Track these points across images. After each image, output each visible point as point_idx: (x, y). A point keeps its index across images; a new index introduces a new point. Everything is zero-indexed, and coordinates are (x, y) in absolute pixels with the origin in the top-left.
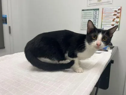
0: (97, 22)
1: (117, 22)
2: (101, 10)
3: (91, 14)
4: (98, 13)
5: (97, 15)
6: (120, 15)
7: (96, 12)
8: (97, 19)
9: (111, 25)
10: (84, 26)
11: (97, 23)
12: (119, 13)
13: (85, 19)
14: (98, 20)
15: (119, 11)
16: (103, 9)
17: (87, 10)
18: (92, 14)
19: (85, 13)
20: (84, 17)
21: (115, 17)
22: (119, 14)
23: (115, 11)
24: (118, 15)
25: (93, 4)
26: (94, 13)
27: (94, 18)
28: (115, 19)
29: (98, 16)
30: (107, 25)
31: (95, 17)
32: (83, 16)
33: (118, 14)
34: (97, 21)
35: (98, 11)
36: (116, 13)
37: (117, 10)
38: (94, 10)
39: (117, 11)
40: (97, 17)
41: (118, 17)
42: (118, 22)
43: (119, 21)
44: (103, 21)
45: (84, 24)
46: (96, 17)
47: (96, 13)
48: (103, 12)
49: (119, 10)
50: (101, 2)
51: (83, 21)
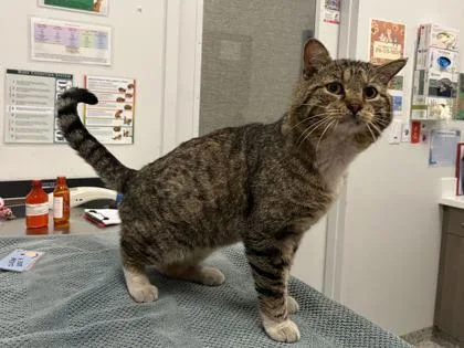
1: (127, 122)
3: (44, 88)
6: (134, 103)
7: (62, 85)
9: (112, 129)
10: (17, 130)
12: (129, 96)
13: (22, 103)
15: (131, 91)
16: (85, 78)
17: (30, 73)
18: (48, 91)
19: (22, 83)
20: (18, 96)
21: (121, 106)
22: (131, 100)
23: (121, 90)
24: (129, 101)
25: (52, 56)
26: (58, 89)
28: (121, 112)
30: (101, 129)
32: (15, 92)
33: (127, 100)
35: (69, 82)
36: (123, 96)
37: (125, 86)
38: (54, 75)
39: (124, 91)
41: (128, 108)
42: (130, 121)
43: (131, 118)
44: (87, 116)
45: (17, 124)
47: (64, 87)
49: (129, 87)
50: (77, 55)
51: (15, 111)
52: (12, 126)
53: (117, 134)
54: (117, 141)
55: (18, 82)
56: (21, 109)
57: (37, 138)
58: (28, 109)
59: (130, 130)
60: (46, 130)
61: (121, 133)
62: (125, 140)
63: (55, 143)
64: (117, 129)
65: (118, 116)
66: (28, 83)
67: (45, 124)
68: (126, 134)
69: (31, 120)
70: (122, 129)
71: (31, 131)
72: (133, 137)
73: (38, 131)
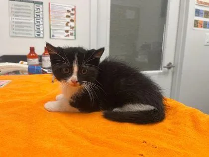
0: (43, 24)
1: (72, 28)
2: (46, 5)
3: (29, 8)
4: (41, 10)
5: (41, 13)
6: (75, 18)
7: (37, 7)
8: (41, 19)
9: (64, 32)
10: (16, 30)
11: (41, 26)
12: (72, 14)
13: (16, 16)
14: (43, 21)
15: (73, 12)
16: (49, 4)
17: (21, 1)
19: (17, 5)
20: (16, 12)
21: (68, 20)
22: (74, 16)
23: (68, 11)
26: (35, 9)
27: (35, 17)
28: (68, 23)
29: (43, 15)
30: (59, 31)
31: (37, 15)
32: (14, 10)
33: (72, 16)
34: (41, 23)
35: (41, 6)
36: (69, 14)
37: (70, 9)
38: (33, 2)
39: (70, 12)
40: (41, 16)
41: (72, 21)
43: (74, 26)
44: (51, 24)
45: (16, 26)
46: (39, 15)
47: (39, 9)
48: (51, 10)
49: (73, 10)
51: (14, 20)
52: (14, 27)
53: (67, 34)
54: (67, 38)
55: (15, 5)
56: (17, 19)
57: (27, 34)
58: (21, 19)
59: (74, 32)
60: (31, 30)
61: (69, 33)
62: (71, 37)
63: (36, 37)
64: (67, 31)
65: (67, 25)
66: (20, 6)
67: (30, 27)
68: (72, 34)
69: (22, 25)
70: (69, 31)
71: (23, 30)
72: (75, 36)
73: (27, 30)
